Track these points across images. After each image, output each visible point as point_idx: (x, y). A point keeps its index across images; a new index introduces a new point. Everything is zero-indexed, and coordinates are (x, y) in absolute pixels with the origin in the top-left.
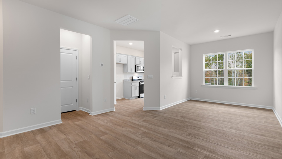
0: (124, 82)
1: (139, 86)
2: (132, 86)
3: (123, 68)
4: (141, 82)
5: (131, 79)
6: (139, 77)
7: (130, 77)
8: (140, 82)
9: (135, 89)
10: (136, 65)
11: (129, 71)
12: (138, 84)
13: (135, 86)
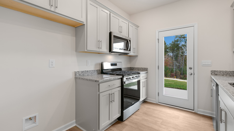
0: (76, 78)
1: (120, 89)
2: (101, 94)
3: (75, 38)
4: (125, 79)
5: (99, 68)
6: (118, 64)
7: (96, 65)
8: (122, 79)
9: (111, 101)
10: (110, 34)
11: (91, 46)
12: (118, 83)
13: (110, 92)
